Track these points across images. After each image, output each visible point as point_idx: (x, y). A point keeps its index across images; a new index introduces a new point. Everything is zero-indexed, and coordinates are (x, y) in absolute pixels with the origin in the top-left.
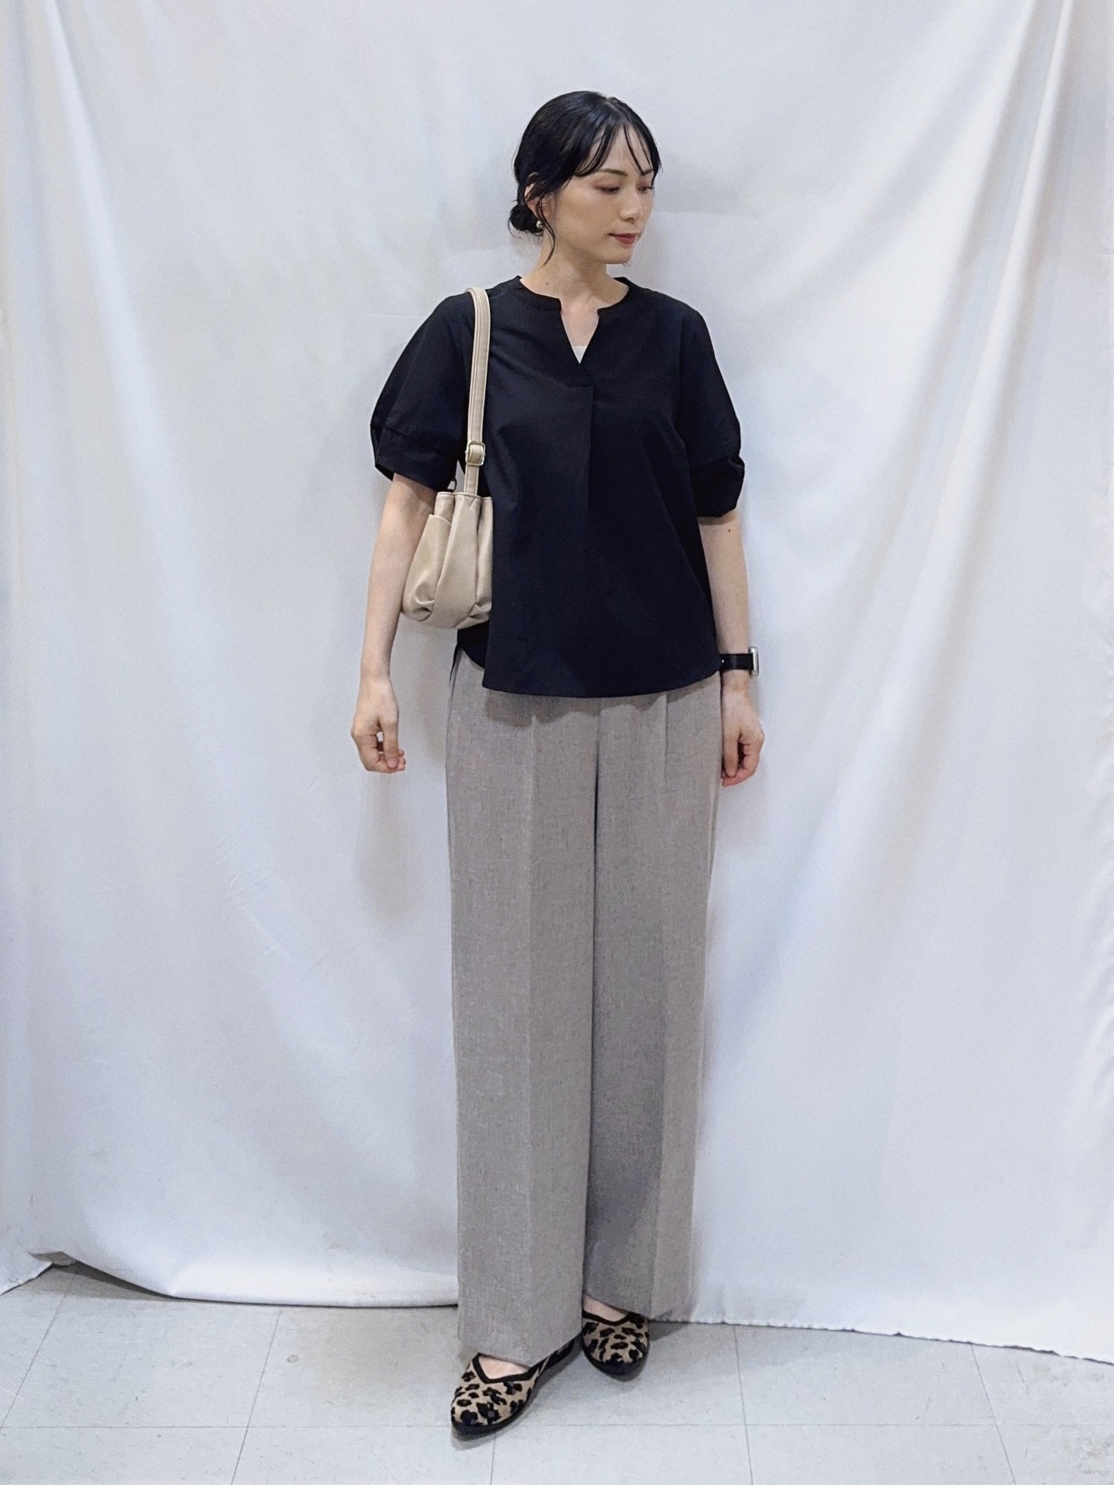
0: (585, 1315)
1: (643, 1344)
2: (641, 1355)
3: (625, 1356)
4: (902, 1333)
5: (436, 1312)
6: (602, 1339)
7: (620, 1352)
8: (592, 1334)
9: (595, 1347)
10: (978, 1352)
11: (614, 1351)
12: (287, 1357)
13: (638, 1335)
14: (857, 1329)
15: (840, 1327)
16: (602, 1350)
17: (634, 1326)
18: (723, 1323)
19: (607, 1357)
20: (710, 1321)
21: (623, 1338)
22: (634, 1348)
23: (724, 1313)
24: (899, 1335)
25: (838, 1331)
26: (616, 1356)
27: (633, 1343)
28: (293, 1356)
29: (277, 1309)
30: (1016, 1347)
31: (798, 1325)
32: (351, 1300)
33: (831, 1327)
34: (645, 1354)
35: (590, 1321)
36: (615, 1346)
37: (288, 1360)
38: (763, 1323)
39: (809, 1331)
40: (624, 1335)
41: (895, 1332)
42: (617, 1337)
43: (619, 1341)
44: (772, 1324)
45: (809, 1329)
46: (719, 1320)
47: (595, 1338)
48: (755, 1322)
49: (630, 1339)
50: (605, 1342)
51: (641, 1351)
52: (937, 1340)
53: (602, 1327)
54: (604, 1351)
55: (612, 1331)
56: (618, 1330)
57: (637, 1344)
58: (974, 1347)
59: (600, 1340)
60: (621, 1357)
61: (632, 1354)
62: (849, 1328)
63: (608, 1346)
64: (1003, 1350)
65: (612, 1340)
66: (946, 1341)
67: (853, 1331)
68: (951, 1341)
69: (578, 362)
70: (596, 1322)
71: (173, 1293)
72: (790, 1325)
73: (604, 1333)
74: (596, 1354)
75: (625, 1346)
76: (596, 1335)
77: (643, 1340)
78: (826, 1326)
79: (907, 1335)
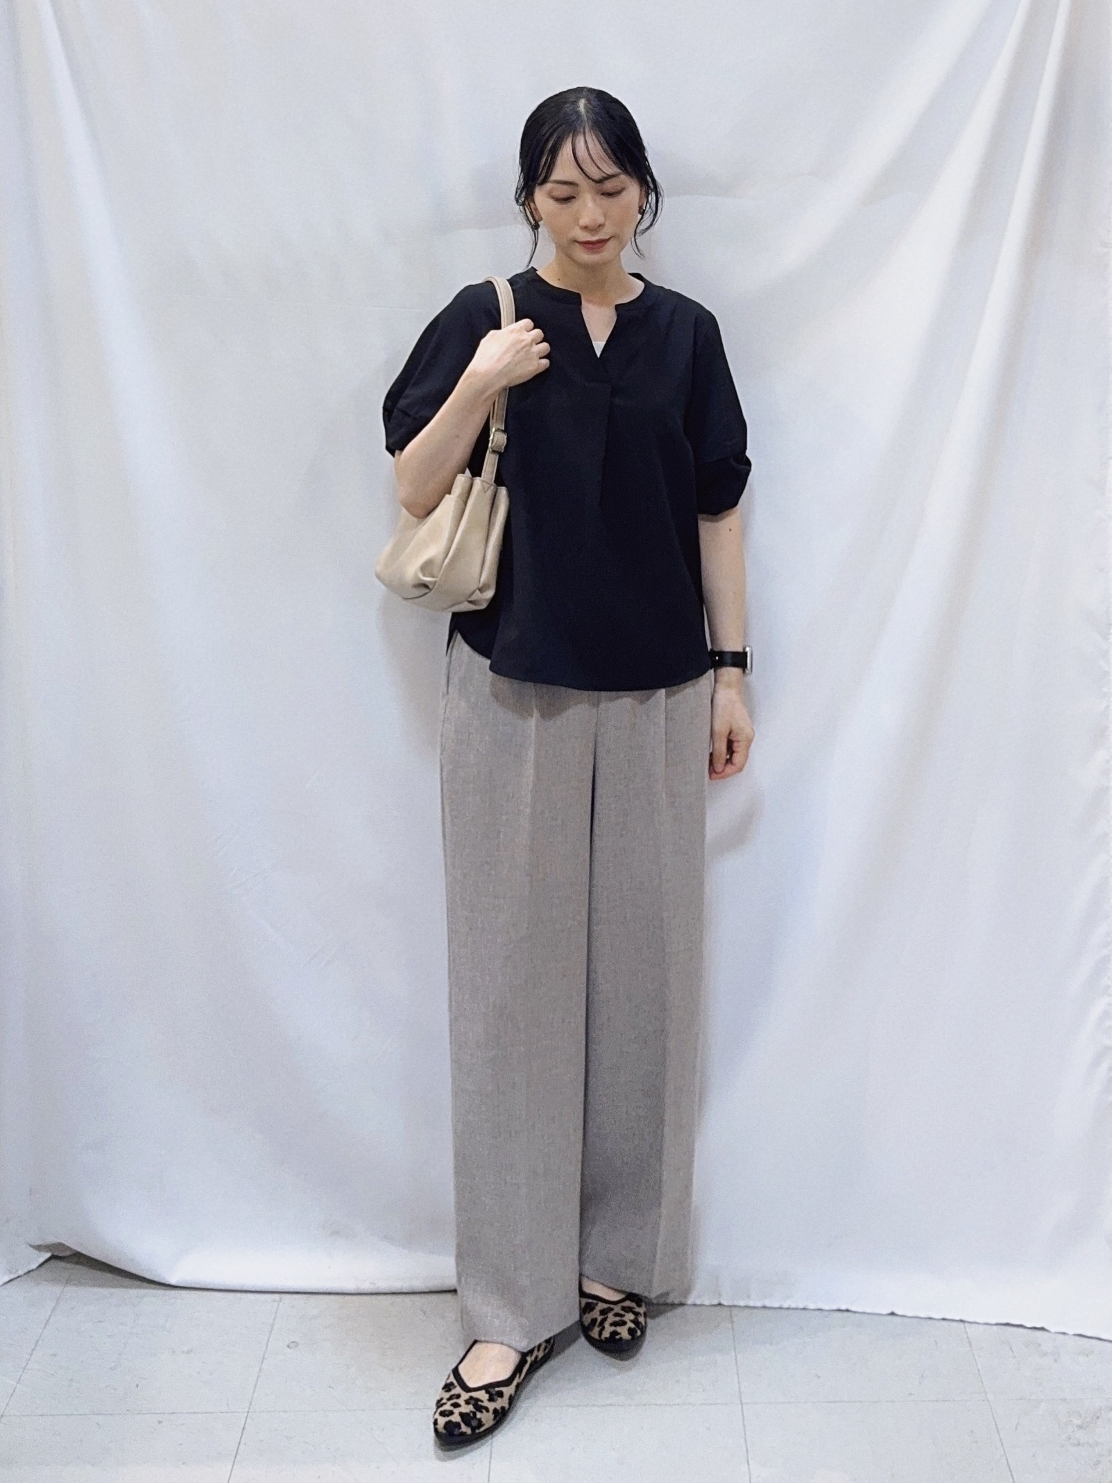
0: (582, 1294)
1: (641, 1323)
2: (639, 1333)
3: (624, 1332)
4: (897, 1312)
5: (435, 1297)
6: (602, 1317)
7: (619, 1329)
8: (591, 1313)
9: (594, 1325)
10: (971, 1330)
11: (613, 1329)
12: (287, 1343)
13: (637, 1314)
14: (853, 1309)
15: (835, 1307)
16: (601, 1327)
17: (633, 1305)
18: (720, 1304)
19: (606, 1334)
20: (707, 1303)
21: (622, 1316)
22: (633, 1326)
23: (720, 1295)
24: (893, 1314)
25: (833, 1310)
26: (614, 1333)
27: (632, 1321)
28: (294, 1342)
29: (276, 1296)
30: (1007, 1324)
31: (793, 1306)
32: (350, 1286)
33: (827, 1308)
34: (643, 1332)
35: (590, 1301)
36: (614, 1324)
37: (288, 1346)
38: (759, 1304)
39: (804, 1312)
40: (623, 1312)
41: (889, 1311)
42: (616, 1315)
43: (618, 1319)
44: (769, 1304)
45: (805, 1308)
46: (715, 1302)
47: (594, 1317)
48: (751, 1304)
49: (630, 1316)
50: (604, 1320)
51: (639, 1328)
52: (930, 1318)
53: (601, 1306)
54: (603, 1328)
55: (612, 1309)
56: (617, 1309)
57: (635, 1322)
58: (967, 1325)
59: (600, 1318)
60: (619, 1334)
61: (631, 1331)
62: (843, 1308)
63: (607, 1325)
64: (995, 1328)
65: (611, 1318)
66: (938, 1320)
67: (847, 1311)
68: (944, 1319)
69: (597, 356)
70: (595, 1302)
71: (173, 1281)
72: (786, 1305)
73: (603, 1312)
74: (595, 1333)
75: (624, 1323)
76: (596, 1314)
77: (641, 1319)
78: (820, 1306)
79: (900, 1314)
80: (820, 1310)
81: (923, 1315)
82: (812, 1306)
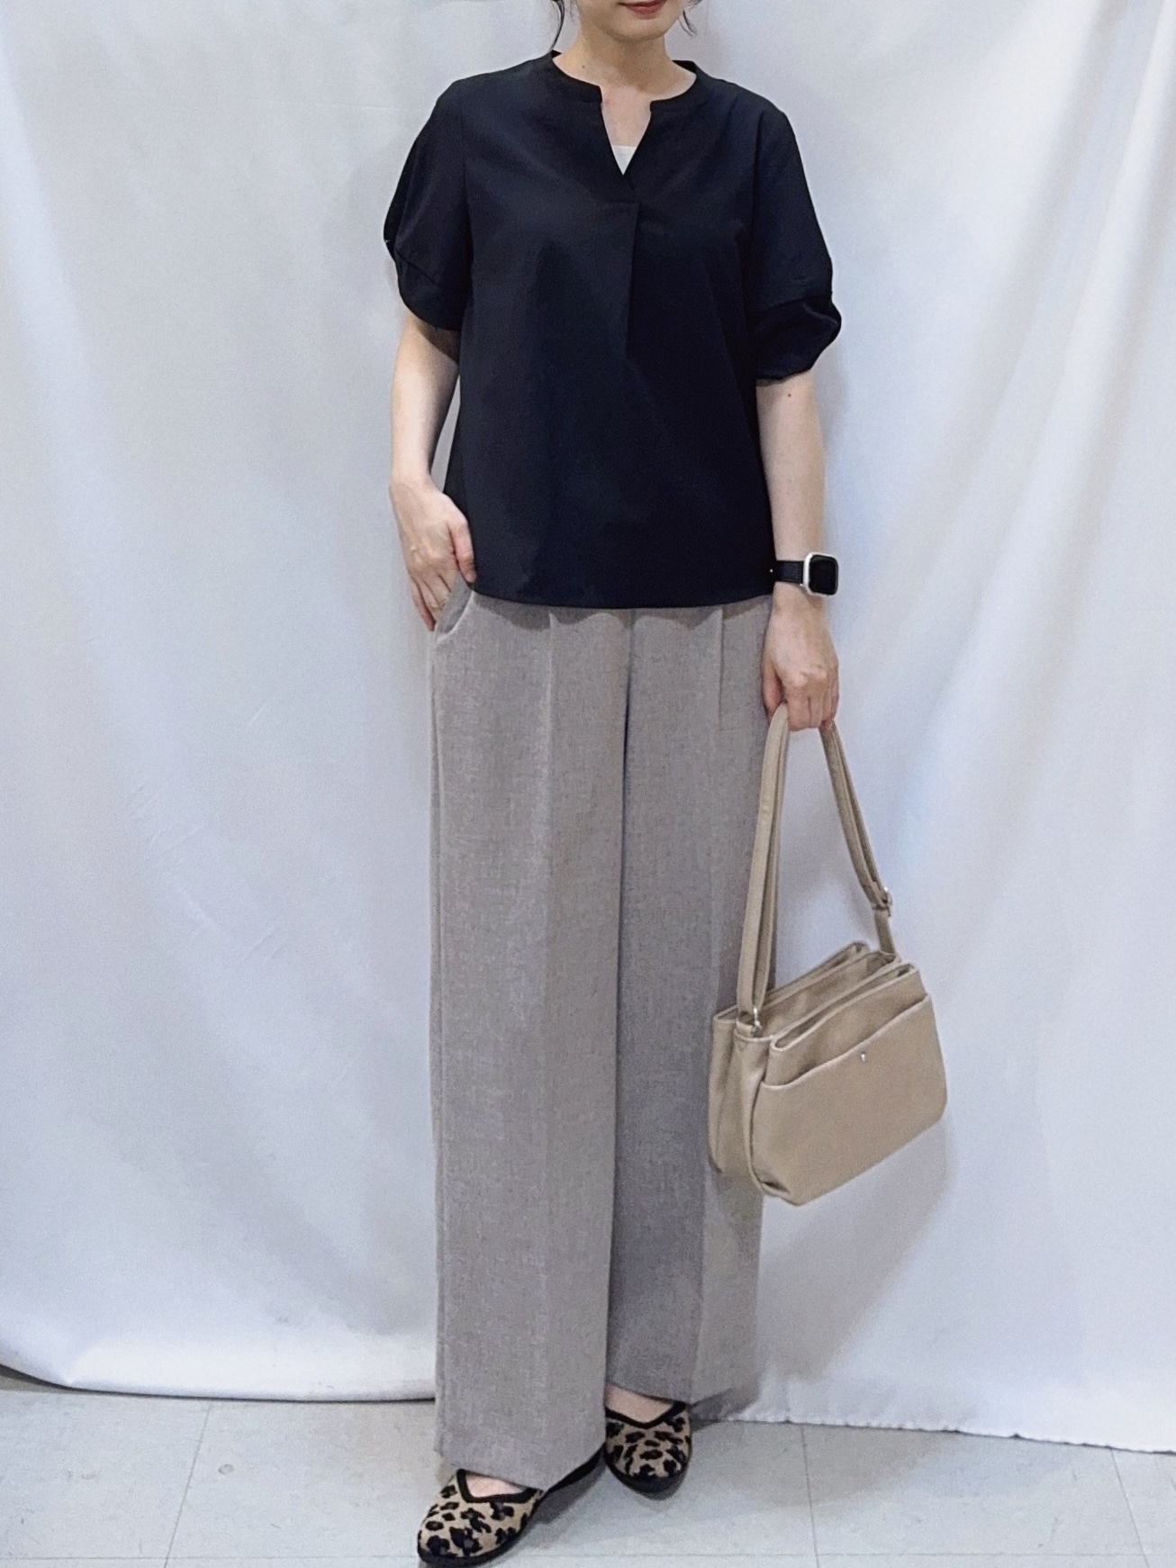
0: (610, 1414)
1: (681, 1452)
2: (679, 1467)
3: (659, 1469)
4: (1022, 1434)
5: (413, 1408)
6: (629, 1445)
7: (651, 1463)
8: (616, 1437)
9: (619, 1456)
10: (1118, 1458)
11: (644, 1462)
12: (217, 1468)
13: (676, 1441)
14: (964, 1429)
15: (940, 1428)
16: (628, 1459)
17: (670, 1430)
18: (788, 1422)
19: (635, 1469)
20: (770, 1420)
21: (655, 1445)
22: (670, 1457)
23: (788, 1409)
24: (1017, 1437)
25: (937, 1432)
26: (646, 1468)
27: (668, 1451)
28: (226, 1465)
29: (205, 1404)
30: (1168, 1454)
31: (885, 1425)
32: (301, 1391)
33: (929, 1428)
34: (685, 1466)
35: (614, 1421)
36: (646, 1456)
37: (220, 1471)
38: (840, 1422)
39: (899, 1433)
40: (657, 1440)
41: (1012, 1434)
42: (648, 1443)
43: (651, 1448)
44: (852, 1424)
45: (900, 1429)
46: (782, 1419)
47: (620, 1443)
48: (829, 1422)
49: (667, 1445)
50: (632, 1449)
51: (679, 1460)
52: (1067, 1444)
53: (628, 1429)
54: (631, 1461)
55: (641, 1435)
56: (650, 1434)
57: (672, 1452)
58: (1113, 1452)
59: (626, 1447)
60: (653, 1469)
61: (669, 1466)
62: (952, 1428)
63: (636, 1456)
65: (642, 1447)
66: (1077, 1445)
67: (957, 1432)
68: (1085, 1445)
69: (620, 172)
70: (620, 1423)
71: (70, 1382)
72: (874, 1423)
73: (631, 1438)
74: (621, 1464)
75: (658, 1455)
76: (620, 1440)
77: (683, 1447)
78: (921, 1426)
79: (1027, 1436)
80: (921, 1430)
81: (1057, 1439)
82: (909, 1425)
